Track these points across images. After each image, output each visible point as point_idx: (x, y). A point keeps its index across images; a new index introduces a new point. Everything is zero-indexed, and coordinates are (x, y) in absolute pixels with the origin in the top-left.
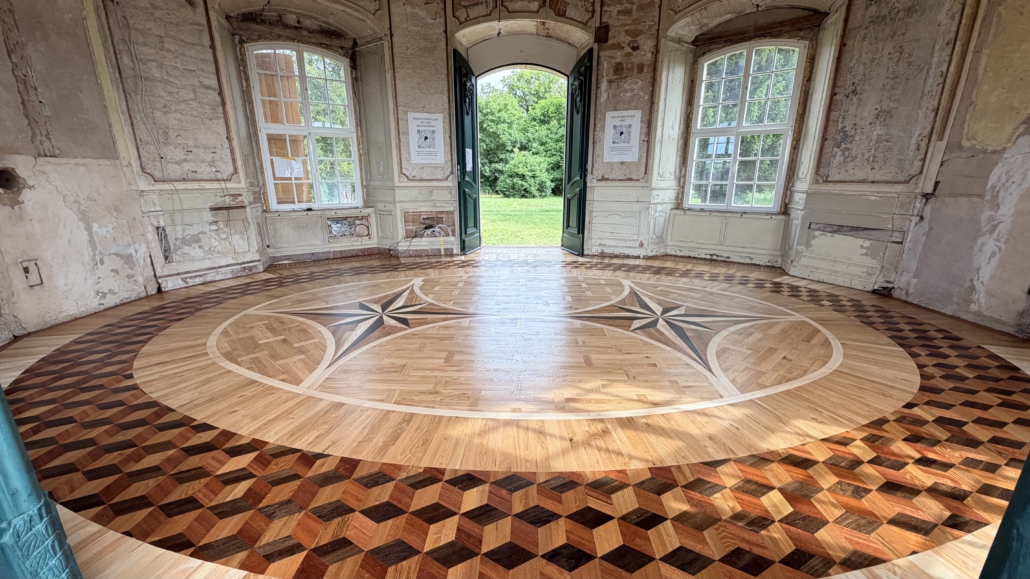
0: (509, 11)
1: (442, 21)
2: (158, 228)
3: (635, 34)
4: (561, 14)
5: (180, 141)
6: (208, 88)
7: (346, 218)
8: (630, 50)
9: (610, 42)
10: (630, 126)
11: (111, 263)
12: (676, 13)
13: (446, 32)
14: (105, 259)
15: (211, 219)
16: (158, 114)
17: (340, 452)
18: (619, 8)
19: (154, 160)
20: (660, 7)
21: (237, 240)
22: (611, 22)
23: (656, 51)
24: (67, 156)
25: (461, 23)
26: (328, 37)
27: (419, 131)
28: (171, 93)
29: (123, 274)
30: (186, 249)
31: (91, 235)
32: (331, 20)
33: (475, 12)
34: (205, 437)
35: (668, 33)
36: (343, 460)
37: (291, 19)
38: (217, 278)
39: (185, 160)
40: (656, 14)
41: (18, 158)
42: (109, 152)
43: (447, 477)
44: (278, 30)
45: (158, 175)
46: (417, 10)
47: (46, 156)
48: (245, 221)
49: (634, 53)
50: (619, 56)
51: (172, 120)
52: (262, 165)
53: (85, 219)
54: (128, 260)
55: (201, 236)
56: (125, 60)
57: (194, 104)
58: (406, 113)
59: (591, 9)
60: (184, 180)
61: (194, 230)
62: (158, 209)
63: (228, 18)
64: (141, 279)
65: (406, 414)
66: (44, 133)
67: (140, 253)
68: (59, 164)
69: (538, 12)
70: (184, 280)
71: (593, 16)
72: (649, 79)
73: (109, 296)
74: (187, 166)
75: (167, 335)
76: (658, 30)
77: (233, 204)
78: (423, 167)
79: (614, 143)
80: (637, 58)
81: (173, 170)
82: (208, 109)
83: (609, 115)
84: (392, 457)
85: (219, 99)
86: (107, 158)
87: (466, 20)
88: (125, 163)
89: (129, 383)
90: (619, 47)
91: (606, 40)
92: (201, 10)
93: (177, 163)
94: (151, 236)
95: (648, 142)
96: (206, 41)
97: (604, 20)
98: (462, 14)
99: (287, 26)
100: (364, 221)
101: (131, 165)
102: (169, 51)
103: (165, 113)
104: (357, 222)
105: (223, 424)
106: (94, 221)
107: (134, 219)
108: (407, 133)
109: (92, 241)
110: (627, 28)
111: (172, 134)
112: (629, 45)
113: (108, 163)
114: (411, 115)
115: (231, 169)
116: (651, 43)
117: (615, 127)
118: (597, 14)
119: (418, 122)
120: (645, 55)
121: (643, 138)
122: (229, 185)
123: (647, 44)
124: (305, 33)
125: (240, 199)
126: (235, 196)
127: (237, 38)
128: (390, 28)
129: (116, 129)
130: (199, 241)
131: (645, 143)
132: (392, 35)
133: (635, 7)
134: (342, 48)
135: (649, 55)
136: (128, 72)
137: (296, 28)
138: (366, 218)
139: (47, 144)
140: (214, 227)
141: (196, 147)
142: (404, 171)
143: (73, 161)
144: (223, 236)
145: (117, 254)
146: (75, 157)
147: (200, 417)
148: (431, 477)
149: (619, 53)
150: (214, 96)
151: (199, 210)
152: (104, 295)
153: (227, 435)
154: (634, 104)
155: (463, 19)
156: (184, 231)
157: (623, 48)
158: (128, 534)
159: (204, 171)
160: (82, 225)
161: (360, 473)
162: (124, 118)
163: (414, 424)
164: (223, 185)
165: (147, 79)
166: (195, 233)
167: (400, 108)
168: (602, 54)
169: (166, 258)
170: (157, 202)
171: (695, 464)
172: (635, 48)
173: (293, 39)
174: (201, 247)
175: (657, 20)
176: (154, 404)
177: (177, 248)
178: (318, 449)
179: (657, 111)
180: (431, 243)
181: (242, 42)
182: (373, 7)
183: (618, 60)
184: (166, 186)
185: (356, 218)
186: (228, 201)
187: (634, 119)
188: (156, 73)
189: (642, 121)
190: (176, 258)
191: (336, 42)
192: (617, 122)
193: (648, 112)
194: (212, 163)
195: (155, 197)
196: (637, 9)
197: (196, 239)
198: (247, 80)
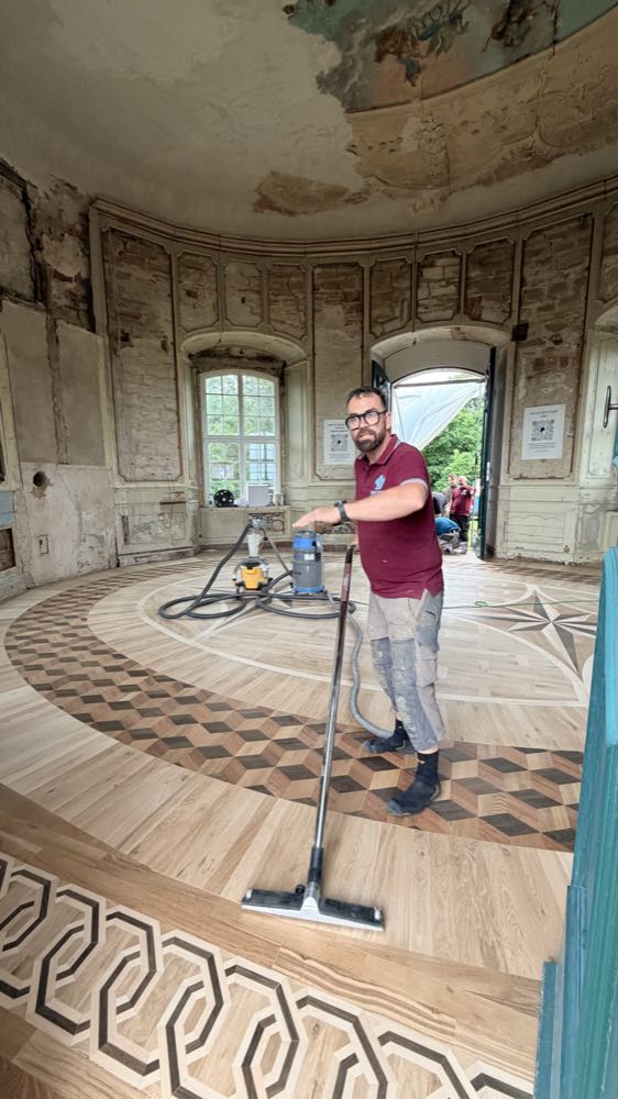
0: (423, 322)
1: (358, 338)
2: (123, 517)
3: (556, 328)
4: (477, 318)
5: (146, 450)
6: (170, 410)
7: (264, 514)
8: (552, 345)
9: (529, 339)
10: (553, 421)
11: (91, 541)
12: (605, 302)
13: (362, 347)
14: (88, 538)
15: (161, 512)
16: (134, 431)
18: (538, 304)
19: (127, 466)
20: (586, 298)
21: (176, 528)
22: (530, 320)
23: (582, 343)
24: (75, 463)
25: (377, 338)
26: (265, 363)
27: (333, 436)
28: (144, 416)
29: (96, 550)
30: (140, 534)
31: (81, 519)
32: (266, 348)
33: (388, 327)
35: (597, 323)
37: (235, 351)
38: (159, 559)
39: (148, 466)
40: (583, 305)
41: (48, 465)
42: (100, 461)
44: (225, 361)
45: (128, 476)
46: (338, 331)
47: (63, 463)
48: (184, 515)
49: (557, 347)
50: (538, 352)
51: (141, 436)
52: (202, 468)
53: (79, 508)
54: (101, 540)
55: (151, 525)
56: (118, 394)
57: (159, 422)
58: (322, 420)
59: (508, 310)
60: (145, 480)
61: (146, 520)
62: (125, 502)
63: (190, 356)
64: (107, 556)
66: (64, 448)
67: (109, 534)
68: (69, 469)
69: (451, 319)
70: (136, 558)
71: (510, 316)
72: (574, 372)
73: (85, 566)
74: (149, 470)
76: (584, 322)
77: (177, 500)
78: (335, 468)
80: (560, 351)
81: (139, 473)
82: (167, 427)
83: (528, 411)
85: (176, 418)
86: (98, 465)
87: (382, 335)
88: (108, 468)
90: (540, 342)
91: (524, 337)
92: (171, 353)
93: (142, 468)
94: (118, 523)
95: (574, 437)
96: (172, 375)
97: (523, 318)
99: (233, 357)
100: (280, 518)
101: (111, 469)
102: (147, 385)
103: (139, 430)
106: (84, 510)
107: (109, 509)
108: (321, 438)
109: (80, 524)
110: (548, 323)
111: (141, 446)
112: (550, 339)
113: (98, 468)
114: (327, 422)
115: (178, 471)
116: (576, 335)
117: (535, 423)
118: (515, 315)
119: (333, 428)
120: (569, 348)
121: (568, 433)
122: (177, 484)
123: (570, 338)
124: (246, 360)
125: (182, 495)
126: (178, 493)
127: (195, 370)
128: (313, 349)
129: (106, 444)
130: (149, 528)
131: (571, 439)
132: (314, 355)
133: (557, 302)
134: (273, 369)
135: (575, 347)
136: (118, 402)
137: (239, 357)
139: (64, 456)
140: (161, 518)
141: (157, 455)
142: (317, 472)
143: (77, 467)
144: (168, 525)
145: (94, 535)
146: (79, 464)
149: (539, 349)
150: (173, 416)
151: (153, 504)
152: (82, 566)
154: (557, 398)
156: (140, 520)
157: (544, 343)
159: (159, 473)
160: (76, 513)
162: (112, 436)
164: (171, 485)
165: (130, 406)
166: (147, 522)
167: (317, 417)
168: (521, 351)
169: (125, 540)
170: (125, 497)
172: (557, 342)
173: (235, 367)
174: (150, 533)
175: (583, 312)
177: (134, 533)
179: (585, 404)
181: (198, 372)
182: (299, 333)
183: (539, 356)
184: (133, 485)
185: (274, 514)
186: (173, 497)
187: (558, 415)
188: (136, 401)
189: (566, 416)
190: (132, 541)
191: (270, 365)
192: (538, 418)
193: (573, 406)
194: (165, 468)
195: (124, 493)
196: (559, 305)
197: (147, 527)
198: (199, 401)
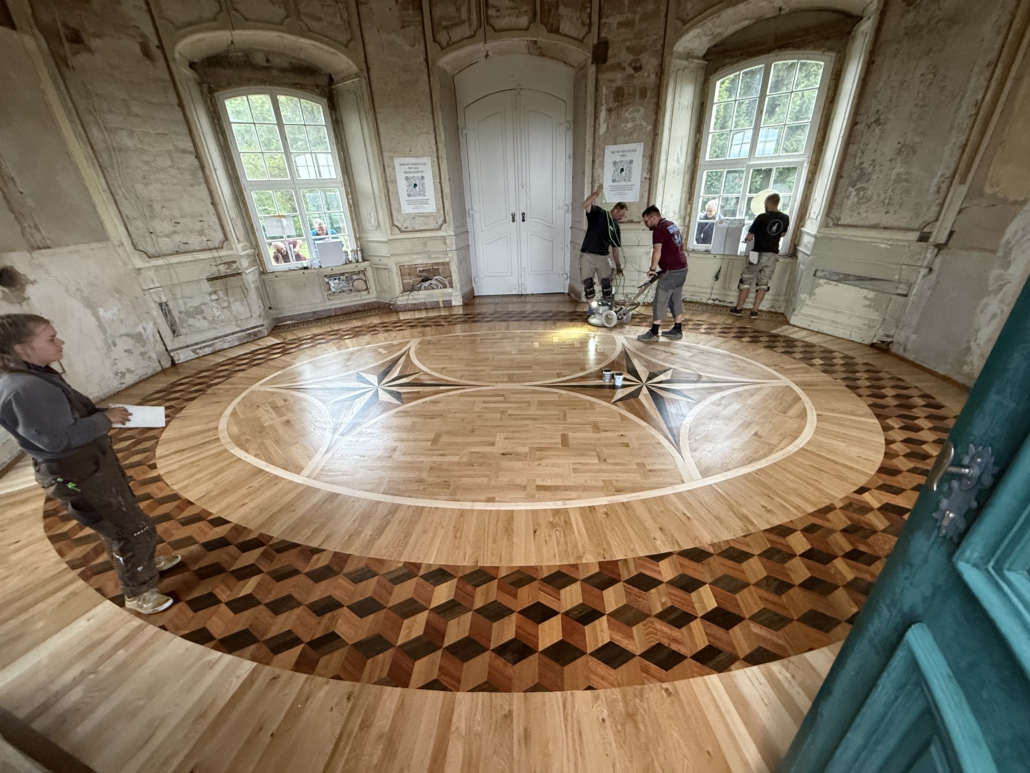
0: (495, 30)
1: (422, 47)
2: (161, 305)
3: (636, 51)
4: (555, 30)
5: (166, 212)
6: (184, 151)
7: (342, 274)
8: (631, 71)
9: (609, 62)
10: (631, 162)
11: (123, 344)
12: (684, 23)
13: (427, 60)
14: (117, 341)
15: (210, 289)
16: (139, 187)
17: (333, 546)
18: (618, 19)
19: (144, 236)
20: (666, 16)
21: (237, 307)
22: (610, 37)
23: (661, 72)
24: (59, 245)
25: (442, 49)
26: (303, 77)
27: (407, 178)
28: (147, 162)
29: (137, 352)
30: (191, 321)
31: (98, 319)
32: (302, 56)
33: (458, 34)
34: (219, 532)
35: (675, 49)
36: (336, 554)
37: (260, 59)
38: (226, 346)
39: (175, 232)
40: (661, 24)
41: (13, 254)
42: (100, 235)
43: (422, 572)
44: (248, 73)
45: (151, 251)
46: (393, 36)
47: (39, 248)
48: (244, 290)
49: (636, 75)
50: (618, 78)
51: (152, 191)
52: (252, 225)
53: (91, 305)
54: (138, 338)
55: (203, 307)
56: (95, 133)
57: (173, 172)
58: (391, 158)
59: (587, 21)
60: (177, 253)
61: (195, 303)
62: (157, 285)
63: (192, 65)
64: (154, 356)
65: (393, 504)
66: (32, 225)
67: (149, 329)
68: (53, 255)
69: (527, 29)
70: (194, 351)
71: (589, 31)
72: (652, 106)
73: (128, 376)
74: (178, 238)
75: (183, 418)
76: (663, 46)
77: (229, 272)
78: (415, 217)
79: (614, 181)
80: (640, 80)
81: (165, 244)
82: (188, 176)
83: (609, 149)
84: (379, 550)
85: (196, 163)
86: (99, 241)
87: (448, 45)
88: (116, 243)
89: (154, 474)
90: (619, 67)
91: (605, 60)
92: (161, 63)
93: (168, 236)
94: (156, 312)
95: (650, 179)
96: (173, 99)
97: (603, 35)
98: (443, 37)
99: (255, 67)
100: (361, 276)
101: (122, 244)
102: (137, 115)
103: (146, 185)
104: (355, 277)
105: (234, 518)
106: (99, 306)
107: (137, 298)
108: (395, 181)
109: (101, 326)
110: (628, 43)
111: (157, 207)
112: (630, 64)
113: (100, 245)
114: (397, 161)
115: (221, 236)
116: (655, 62)
117: (615, 163)
118: (595, 28)
119: (406, 168)
120: (648, 76)
121: (645, 175)
122: (223, 253)
123: (650, 63)
124: (276, 73)
125: (235, 266)
126: (229, 264)
127: (205, 87)
128: (366, 61)
129: (100, 209)
130: (202, 312)
131: (648, 181)
132: (368, 69)
133: (637, 17)
134: (317, 86)
135: (653, 77)
136: (99, 145)
137: (265, 68)
138: (363, 272)
139: (38, 237)
140: (214, 297)
141: (183, 217)
142: (396, 223)
143: (65, 250)
144: (225, 305)
145: (127, 335)
146: (67, 245)
147: (215, 510)
148: (410, 570)
149: (619, 76)
150: (191, 160)
151: (197, 281)
152: (123, 375)
153: (238, 529)
154: (635, 136)
155: (444, 43)
156: (185, 304)
157: (624, 69)
158: (163, 628)
159: (195, 241)
160: (89, 312)
161: (350, 567)
162: (106, 196)
163: (399, 516)
164: (215, 254)
165: (120, 150)
166: (197, 305)
167: (385, 154)
168: (601, 77)
169: (174, 332)
170: (154, 279)
171: (640, 558)
172: (638, 69)
173: (263, 82)
174: (204, 318)
175: (662, 33)
176: (175, 497)
177: (183, 321)
178: (314, 544)
179: (661, 144)
180: (430, 296)
181: (211, 91)
182: (344, 37)
183: (619, 84)
184: (161, 262)
185: (354, 273)
186: (223, 269)
187: (636, 152)
188: (129, 143)
189: (644, 156)
190: (183, 331)
191: (310, 80)
192: (617, 158)
193: (650, 144)
194: (201, 233)
195: (151, 273)
196: (640, 20)
197: (198, 311)
198: (223, 134)
